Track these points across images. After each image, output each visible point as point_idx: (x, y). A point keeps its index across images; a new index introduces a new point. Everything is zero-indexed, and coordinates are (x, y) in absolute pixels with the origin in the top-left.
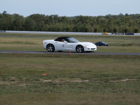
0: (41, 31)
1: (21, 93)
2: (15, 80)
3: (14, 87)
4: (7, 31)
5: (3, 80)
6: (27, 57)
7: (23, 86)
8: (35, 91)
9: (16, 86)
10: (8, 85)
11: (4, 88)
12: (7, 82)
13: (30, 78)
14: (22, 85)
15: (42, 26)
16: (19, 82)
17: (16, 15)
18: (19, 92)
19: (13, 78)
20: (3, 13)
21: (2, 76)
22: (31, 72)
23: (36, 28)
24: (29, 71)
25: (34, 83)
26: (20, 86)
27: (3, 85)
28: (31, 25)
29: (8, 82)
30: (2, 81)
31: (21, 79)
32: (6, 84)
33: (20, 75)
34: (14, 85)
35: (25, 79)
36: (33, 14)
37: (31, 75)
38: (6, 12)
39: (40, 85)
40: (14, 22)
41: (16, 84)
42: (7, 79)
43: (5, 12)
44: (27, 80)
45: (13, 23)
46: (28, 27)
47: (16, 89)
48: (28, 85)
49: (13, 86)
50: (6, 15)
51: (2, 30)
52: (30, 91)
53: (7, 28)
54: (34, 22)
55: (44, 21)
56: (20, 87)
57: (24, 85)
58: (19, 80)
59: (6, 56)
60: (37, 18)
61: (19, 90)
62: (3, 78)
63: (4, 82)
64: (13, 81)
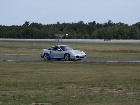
1: (130, 102)
2: (123, 89)
3: (122, 96)
4: (111, 40)
5: (111, 88)
6: (133, 66)
7: (131, 95)
9: (124, 94)
10: (115, 93)
11: (112, 96)
12: (114, 90)
13: (138, 86)
14: (129, 94)
16: (127, 91)
17: (121, 24)
18: (128, 101)
19: (121, 87)
20: (108, 23)
21: (109, 84)
22: (138, 80)
24: (136, 80)
26: (128, 94)
27: (111, 93)
28: (136, 33)
29: (116, 91)
30: (110, 90)
31: (128, 88)
32: (113, 93)
33: (127, 84)
34: (122, 93)
35: (132, 87)
36: (138, 23)
37: (139, 83)
38: (111, 21)
40: (119, 31)
41: (124, 93)
42: (114, 87)
44: (135, 88)
45: (117, 32)
46: (132, 35)
47: (125, 97)
48: (136, 94)
50: (111, 24)
51: (107, 39)
52: (138, 99)
53: (112, 38)
54: (139, 31)
56: (128, 96)
58: (127, 89)
59: (112, 64)
61: (127, 99)
62: (111, 86)
63: (112, 90)
64: (121, 89)
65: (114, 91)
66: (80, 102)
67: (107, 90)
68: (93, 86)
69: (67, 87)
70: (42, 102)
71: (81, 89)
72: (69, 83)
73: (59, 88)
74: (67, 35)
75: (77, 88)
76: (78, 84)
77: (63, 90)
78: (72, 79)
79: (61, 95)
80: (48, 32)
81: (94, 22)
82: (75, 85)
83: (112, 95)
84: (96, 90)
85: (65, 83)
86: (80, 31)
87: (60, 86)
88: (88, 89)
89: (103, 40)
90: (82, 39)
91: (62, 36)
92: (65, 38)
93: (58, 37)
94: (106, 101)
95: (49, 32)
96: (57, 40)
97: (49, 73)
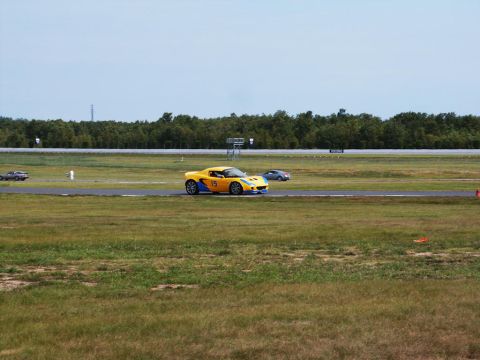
0: (418, 147)
1: (365, 281)
2: (355, 253)
3: (351, 268)
4: (345, 151)
5: (330, 253)
8: (394, 277)
9: (355, 265)
10: (338, 264)
11: (330, 269)
13: (387, 248)
14: (368, 264)
15: (420, 138)
16: (362, 258)
17: (366, 117)
19: (352, 249)
20: (338, 114)
21: (328, 244)
22: (390, 235)
23: (408, 142)
24: (385, 233)
25: (393, 259)
26: (364, 265)
27: (327, 263)
28: (397, 136)
29: (339, 258)
30: (328, 256)
31: (367, 252)
32: (334, 262)
33: (366, 243)
34: (351, 263)
35: (376, 250)
37: (390, 241)
38: (344, 111)
39: (406, 263)
40: (362, 131)
41: (355, 262)
42: (338, 250)
43: (342, 110)
44: (380, 253)
45: (359, 133)
46: (390, 140)
47: (356, 272)
48: (381, 264)
49: (350, 266)
50: (344, 116)
51: (337, 148)
52: (383, 276)
53: (347, 145)
54: (403, 131)
55: (424, 126)
56: (364, 269)
57: (372, 264)
58: (363, 253)
59: (342, 202)
60: (409, 120)
61: (360, 274)
62: (330, 249)
63: (331, 257)
64: (351, 254)
65: (337, 259)
66: (258, 282)
67: (321, 256)
68: (293, 249)
69: (238, 251)
70: (181, 283)
71: (267, 254)
72: (242, 242)
73: (221, 254)
74: (251, 140)
75: (258, 254)
76: (263, 244)
77: (229, 257)
78: (250, 234)
79: (221, 267)
80: (212, 134)
81: (310, 113)
82: (255, 246)
83: (330, 266)
84: (299, 257)
85: (234, 242)
86: (280, 131)
87: (223, 249)
88: (282, 254)
89: (327, 151)
90: (284, 148)
91: (241, 143)
92: (246, 146)
93: (232, 144)
94: (315, 280)
95: (214, 135)
96: (231, 151)
97: (203, 221)
